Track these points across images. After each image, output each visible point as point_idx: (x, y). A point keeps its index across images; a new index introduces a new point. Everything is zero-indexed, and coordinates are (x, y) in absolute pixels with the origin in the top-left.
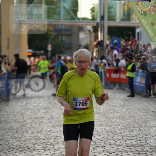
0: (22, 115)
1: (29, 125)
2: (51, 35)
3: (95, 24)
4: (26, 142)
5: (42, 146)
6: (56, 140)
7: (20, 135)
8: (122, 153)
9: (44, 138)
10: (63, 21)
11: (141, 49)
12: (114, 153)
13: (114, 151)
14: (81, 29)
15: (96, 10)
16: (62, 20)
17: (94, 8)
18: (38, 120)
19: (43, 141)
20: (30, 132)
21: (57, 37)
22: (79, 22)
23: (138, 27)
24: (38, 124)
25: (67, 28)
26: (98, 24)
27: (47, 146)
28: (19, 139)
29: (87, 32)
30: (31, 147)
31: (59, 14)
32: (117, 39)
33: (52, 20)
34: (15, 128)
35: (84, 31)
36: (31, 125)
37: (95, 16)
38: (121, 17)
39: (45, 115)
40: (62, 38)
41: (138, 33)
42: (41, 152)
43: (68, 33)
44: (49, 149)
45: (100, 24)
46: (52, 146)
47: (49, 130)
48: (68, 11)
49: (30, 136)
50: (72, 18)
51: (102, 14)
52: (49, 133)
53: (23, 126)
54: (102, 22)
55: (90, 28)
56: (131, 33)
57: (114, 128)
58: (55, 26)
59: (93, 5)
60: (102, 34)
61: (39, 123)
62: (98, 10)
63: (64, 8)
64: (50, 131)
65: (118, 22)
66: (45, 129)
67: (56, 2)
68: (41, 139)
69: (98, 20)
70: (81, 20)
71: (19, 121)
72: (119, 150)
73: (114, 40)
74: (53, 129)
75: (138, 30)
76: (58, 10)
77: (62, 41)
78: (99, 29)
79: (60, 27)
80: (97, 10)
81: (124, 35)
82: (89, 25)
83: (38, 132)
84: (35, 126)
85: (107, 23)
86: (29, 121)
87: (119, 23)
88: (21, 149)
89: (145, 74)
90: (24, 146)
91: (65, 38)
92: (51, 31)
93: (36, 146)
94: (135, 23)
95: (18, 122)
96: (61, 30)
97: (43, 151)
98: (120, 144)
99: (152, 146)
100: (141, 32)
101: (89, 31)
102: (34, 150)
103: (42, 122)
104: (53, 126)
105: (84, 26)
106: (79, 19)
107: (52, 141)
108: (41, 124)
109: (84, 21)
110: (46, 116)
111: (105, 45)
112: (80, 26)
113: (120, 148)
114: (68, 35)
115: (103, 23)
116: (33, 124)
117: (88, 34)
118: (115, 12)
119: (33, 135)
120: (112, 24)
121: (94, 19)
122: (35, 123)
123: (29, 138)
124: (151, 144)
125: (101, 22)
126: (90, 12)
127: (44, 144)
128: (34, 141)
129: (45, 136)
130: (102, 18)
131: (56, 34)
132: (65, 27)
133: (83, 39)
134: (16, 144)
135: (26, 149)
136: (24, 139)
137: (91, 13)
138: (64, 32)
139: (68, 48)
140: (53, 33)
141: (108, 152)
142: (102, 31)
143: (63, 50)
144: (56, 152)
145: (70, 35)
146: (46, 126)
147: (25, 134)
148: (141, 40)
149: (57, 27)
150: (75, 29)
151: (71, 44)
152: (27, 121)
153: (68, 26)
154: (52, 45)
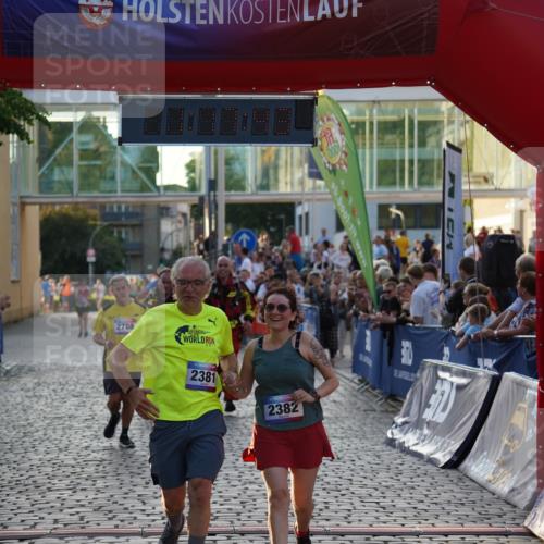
0: (25, 411)
1: (41, 433)
2: (94, 226)
3: (196, 200)
4: (31, 473)
5: (67, 482)
6: (101, 468)
7: (19, 456)
8: (254, 500)
9: (73, 462)
10: (121, 195)
11: (308, 254)
12: (235, 498)
13: (236, 495)
14: (164, 211)
15: (198, 167)
16: (119, 194)
17: (193, 161)
18: (61, 422)
19: (71, 470)
20: (42, 449)
21: (108, 230)
22: (159, 196)
23: (300, 203)
24: (60, 432)
25: (131, 209)
26: (202, 199)
27: (79, 481)
28: (15, 465)
29: (180, 217)
30: (44, 484)
31: (113, 178)
32: (248, 234)
33: (96, 194)
34: (8, 440)
35: (172, 217)
36: (45, 435)
37: (197, 181)
38: (259, 181)
39: (77, 410)
40: (120, 233)
41: (301, 217)
42: (65, 496)
43: (135, 222)
44: (85, 489)
45: (207, 198)
46: (90, 482)
47: (86, 444)
48: (133, 171)
49: (40, 460)
50: (144, 188)
51: (213, 177)
52: (84, 452)
53: (25, 434)
54: (212, 193)
55: (185, 208)
56: (282, 216)
57: (238, 441)
58: (103, 206)
59: (191, 154)
60: (213, 221)
61: (63, 428)
62: (203, 167)
63: (124, 164)
64: (87, 448)
65: (250, 194)
66: (76, 442)
67: (106, 153)
68: (66, 466)
69: (204, 191)
70: (162, 192)
71: (17, 424)
72: (249, 493)
73: (240, 235)
74: (95, 443)
75: (299, 211)
76: (109, 169)
77: (121, 240)
78: (206, 211)
79: (115, 210)
80: (200, 166)
81: (268, 224)
82: (184, 201)
83: (60, 450)
84: (54, 437)
85: (223, 197)
86: (40, 424)
87: (252, 194)
88: (21, 488)
89: (315, 314)
90: (26, 482)
91: (127, 233)
92: (95, 219)
93: (56, 481)
94: (291, 194)
95: (14, 427)
96: (118, 216)
97: (70, 492)
98: (252, 478)
99: (328, 483)
100: (307, 214)
101: (184, 215)
102: (49, 489)
103: (70, 428)
104: (96, 436)
105: (170, 205)
106: (158, 188)
107: (90, 469)
108: (67, 431)
109: (169, 193)
110: (79, 413)
111: (220, 247)
112: (162, 205)
113: (250, 487)
114: (133, 226)
115: (215, 196)
116: (50, 432)
117: (180, 222)
118: (244, 170)
119: (48, 457)
120: (237, 197)
121: (193, 187)
122: (54, 430)
123: (39, 463)
124: (327, 479)
125: (209, 196)
126: (185, 171)
127: (73, 477)
128: (49, 470)
129: (75, 459)
130: (212, 185)
131: (106, 224)
132: (127, 208)
133: (171, 234)
134: (8, 476)
135: (31, 487)
136: (27, 465)
137: (188, 175)
138: (124, 220)
139: (134, 256)
140: (100, 223)
141: (221, 497)
142: (213, 216)
143: (124, 261)
144: (100, 495)
145: (138, 227)
146: (79, 437)
147: (31, 455)
148: (307, 233)
149: (107, 210)
150: (151, 213)
151: (141, 247)
152: (36, 425)
153: (135, 205)
154: (96, 250)
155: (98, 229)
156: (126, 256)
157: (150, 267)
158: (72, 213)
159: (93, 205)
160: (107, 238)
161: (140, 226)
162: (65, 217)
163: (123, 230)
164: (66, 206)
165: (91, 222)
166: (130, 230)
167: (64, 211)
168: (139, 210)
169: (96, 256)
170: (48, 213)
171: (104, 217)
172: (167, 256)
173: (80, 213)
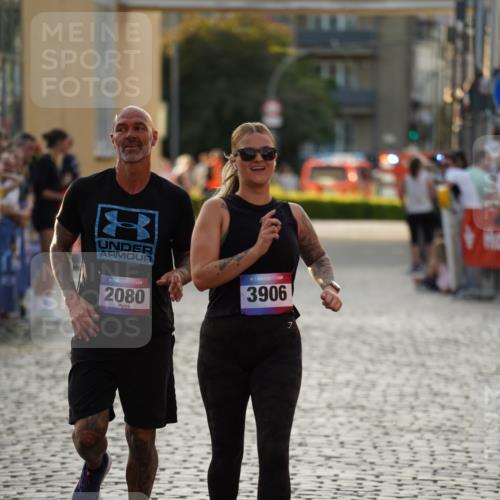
2: (280, 57)
21: (308, 64)
25: (356, 26)
40: (333, 71)
43: (360, 50)
58: (301, 17)
77: (331, 84)
79: (326, 25)
91: (347, 72)
92: (284, 44)
112: (423, 16)
114: (358, 59)
131: (303, 52)
139: (359, 118)
140: (293, 52)
145: (368, 59)
149: (311, 25)
150: (394, 33)
151: (372, 98)
154: (283, 103)
155: (289, 61)
156: (340, 116)
157: (389, 139)
158: (237, 30)
159: (282, 17)
160: (307, 82)
161: (373, 58)
162: (226, 37)
163: (340, 66)
164: (231, 16)
165: (275, 49)
166: (352, 65)
167: (223, 25)
168: (370, 27)
169: (284, 114)
170: (192, 29)
171: (303, 39)
172: (426, 117)
173: (252, 32)
